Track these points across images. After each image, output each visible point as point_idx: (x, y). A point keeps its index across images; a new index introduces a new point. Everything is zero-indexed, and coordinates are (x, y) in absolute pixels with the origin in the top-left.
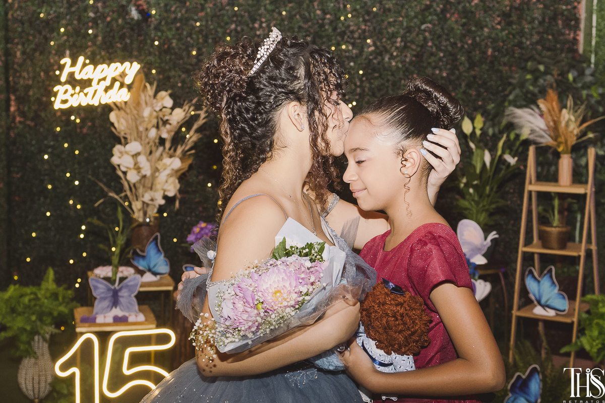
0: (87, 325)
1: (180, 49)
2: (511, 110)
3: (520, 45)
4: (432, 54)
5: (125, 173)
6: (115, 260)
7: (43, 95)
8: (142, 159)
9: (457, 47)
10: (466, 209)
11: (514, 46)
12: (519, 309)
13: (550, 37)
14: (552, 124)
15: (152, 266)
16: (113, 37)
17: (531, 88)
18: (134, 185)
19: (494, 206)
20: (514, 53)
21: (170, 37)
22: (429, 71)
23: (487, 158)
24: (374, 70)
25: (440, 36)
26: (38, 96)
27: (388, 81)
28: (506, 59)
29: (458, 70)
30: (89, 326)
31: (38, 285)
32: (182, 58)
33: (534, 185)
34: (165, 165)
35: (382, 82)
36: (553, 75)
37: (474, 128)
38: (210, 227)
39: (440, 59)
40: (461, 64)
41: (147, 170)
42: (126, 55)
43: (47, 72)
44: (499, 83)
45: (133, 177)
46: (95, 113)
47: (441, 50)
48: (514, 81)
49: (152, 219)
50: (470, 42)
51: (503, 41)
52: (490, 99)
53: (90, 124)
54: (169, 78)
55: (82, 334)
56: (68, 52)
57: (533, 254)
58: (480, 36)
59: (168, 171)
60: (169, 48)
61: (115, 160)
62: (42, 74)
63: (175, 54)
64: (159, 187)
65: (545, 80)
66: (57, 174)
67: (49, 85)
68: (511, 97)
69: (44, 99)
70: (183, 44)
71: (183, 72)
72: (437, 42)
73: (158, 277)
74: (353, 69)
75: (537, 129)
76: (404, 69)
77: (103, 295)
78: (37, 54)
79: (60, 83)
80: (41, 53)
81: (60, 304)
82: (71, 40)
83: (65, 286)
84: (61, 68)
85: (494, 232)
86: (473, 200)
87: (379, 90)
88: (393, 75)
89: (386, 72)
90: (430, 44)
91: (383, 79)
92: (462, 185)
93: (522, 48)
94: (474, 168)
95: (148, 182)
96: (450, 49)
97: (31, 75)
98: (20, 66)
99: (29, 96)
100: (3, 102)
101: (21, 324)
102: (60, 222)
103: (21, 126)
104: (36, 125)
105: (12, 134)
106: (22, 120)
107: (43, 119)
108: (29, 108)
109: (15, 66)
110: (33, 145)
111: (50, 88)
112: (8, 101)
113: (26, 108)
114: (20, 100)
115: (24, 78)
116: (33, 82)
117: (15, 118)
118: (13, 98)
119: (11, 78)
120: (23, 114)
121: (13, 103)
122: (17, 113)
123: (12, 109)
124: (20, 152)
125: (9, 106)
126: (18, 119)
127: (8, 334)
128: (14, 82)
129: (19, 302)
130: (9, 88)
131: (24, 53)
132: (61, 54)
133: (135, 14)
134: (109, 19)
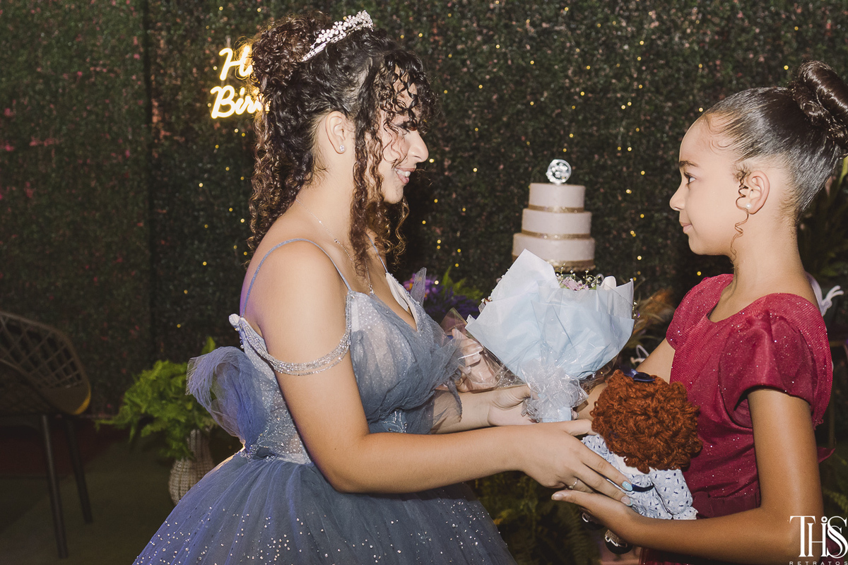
4: (743, 30)
7: (196, 100)
9: (780, 19)
22: (739, 54)
24: (658, 55)
26: (189, 100)
27: (679, 70)
29: (782, 52)
35: (670, 71)
39: (756, 37)
40: (786, 43)
43: (200, 69)
47: (757, 24)
56: (229, 40)
62: (194, 70)
66: (216, 208)
67: (204, 86)
69: (198, 105)
72: (750, 13)
74: (628, 55)
76: (702, 52)
78: (187, 43)
79: (218, 83)
80: (193, 41)
82: (233, 22)
84: (220, 61)
85: (837, 287)
87: (666, 84)
88: (685, 61)
89: (675, 58)
90: (740, 15)
91: (671, 68)
96: (769, 21)
97: (179, 72)
98: (165, 59)
99: (177, 101)
100: (143, 111)
101: (172, 415)
102: (221, 274)
103: (167, 143)
104: (187, 141)
105: (156, 155)
106: (168, 134)
107: (197, 133)
108: (178, 117)
109: (158, 60)
110: (183, 169)
111: (206, 90)
112: (149, 108)
113: (173, 118)
114: (165, 108)
115: (171, 76)
116: (182, 82)
117: (158, 132)
118: (156, 104)
119: (153, 78)
120: (168, 126)
121: (155, 111)
122: (161, 125)
123: (155, 119)
124: (166, 179)
125: (150, 115)
126: (163, 133)
127: (157, 427)
128: (157, 82)
129: (169, 385)
130: (150, 91)
131: (169, 42)
132: (219, 43)
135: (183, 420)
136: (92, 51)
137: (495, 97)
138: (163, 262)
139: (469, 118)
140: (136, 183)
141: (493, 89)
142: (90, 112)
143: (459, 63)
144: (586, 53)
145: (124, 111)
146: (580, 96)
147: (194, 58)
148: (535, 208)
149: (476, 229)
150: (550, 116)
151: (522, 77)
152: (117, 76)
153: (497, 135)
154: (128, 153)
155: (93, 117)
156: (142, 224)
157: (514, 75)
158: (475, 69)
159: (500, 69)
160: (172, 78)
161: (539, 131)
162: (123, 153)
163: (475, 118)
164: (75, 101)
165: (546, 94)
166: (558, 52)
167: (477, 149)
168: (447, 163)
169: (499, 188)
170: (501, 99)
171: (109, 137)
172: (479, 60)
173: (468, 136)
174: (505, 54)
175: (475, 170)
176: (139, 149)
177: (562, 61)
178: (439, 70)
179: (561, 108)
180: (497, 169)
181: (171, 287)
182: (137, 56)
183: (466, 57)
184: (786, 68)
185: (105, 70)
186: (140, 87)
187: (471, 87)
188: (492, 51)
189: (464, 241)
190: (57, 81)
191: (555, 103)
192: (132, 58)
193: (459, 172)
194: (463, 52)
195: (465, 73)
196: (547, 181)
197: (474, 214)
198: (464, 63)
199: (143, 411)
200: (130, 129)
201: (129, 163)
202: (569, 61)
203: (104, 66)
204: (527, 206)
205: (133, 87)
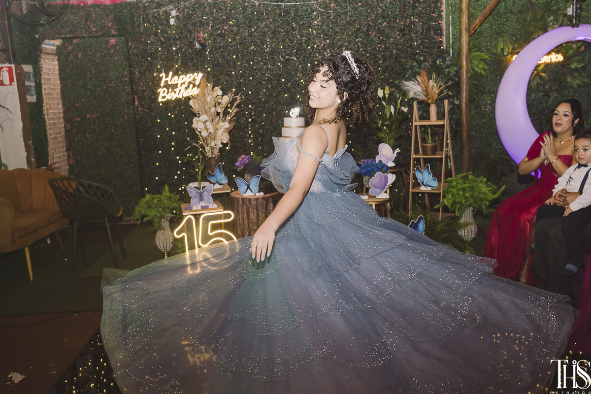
0: (188, 211)
1: (224, 63)
2: (403, 83)
3: (411, 46)
4: (363, 55)
5: (200, 132)
6: (199, 177)
7: (152, 95)
8: (209, 124)
9: (376, 50)
10: (383, 138)
11: (408, 47)
12: (413, 188)
13: (427, 41)
14: (424, 88)
15: (218, 181)
16: (187, 60)
17: (417, 70)
18: (205, 138)
19: (398, 135)
20: (408, 51)
21: (218, 57)
23: (392, 109)
25: (366, 45)
26: (149, 95)
28: (403, 55)
30: (189, 212)
31: (161, 194)
32: (225, 68)
33: (418, 122)
34: (221, 126)
36: (429, 62)
37: (384, 94)
38: (247, 157)
39: (368, 57)
40: (379, 59)
41: (211, 130)
42: (195, 69)
43: (153, 82)
44: (401, 68)
45: (204, 134)
46: (181, 103)
47: (368, 53)
48: (407, 67)
49: (216, 156)
50: (383, 47)
51: (401, 45)
52: (396, 78)
53: (178, 109)
54: (219, 79)
55: (186, 216)
56: (163, 70)
57: (420, 158)
58: (388, 43)
59: (223, 130)
60: (218, 62)
61: (194, 126)
62: (151, 83)
63: (221, 66)
64: (218, 138)
65: (425, 65)
67: (155, 89)
68: (407, 76)
69: (153, 97)
70: (225, 60)
71: (227, 76)
72: (365, 48)
73: (222, 186)
75: (417, 92)
77: (194, 196)
78: (147, 72)
79: (160, 87)
80: (149, 72)
81: (173, 202)
82: (164, 63)
83: (174, 193)
84: (161, 79)
85: (398, 149)
86: (386, 133)
90: (361, 49)
92: (380, 125)
93: (412, 48)
94: (386, 115)
95: (212, 136)
96: (372, 51)
97: (144, 84)
98: (138, 80)
99: (145, 96)
100: (131, 100)
101: (155, 213)
102: (167, 163)
103: (142, 113)
104: (150, 111)
105: (137, 118)
106: (142, 109)
107: (153, 108)
108: (145, 102)
109: (136, 80)
110: (149, 123)
111: (156, 91)
112: (134, 99)
113: (144, 103)
114: (140, 99)
115: (141, 86)
116: (146, 88)
117: (138, 108)
118: (136, 97)
119: (134, 87)
120: (142, 106)
121: (136, 100)
122: (139, 106)
123: (136, 104)
124: (142, 127)
125: (134, 102)
126: (140, 109)
127: (149, 218)
128: (136, 89)
129: (152, 202)
130: (134, 93)
131: (140, 72)
132: (160, 72)
133: (198, 46)
134: (184, 50)
135: (158, 215)
136: (109, 78)
137: (270, 86)
138: (144, 160)
139: (260, 95)
140: (130, 130)
141: (269, 83)
142: (110, 103)
143: (255, 74)
144: (304, 67)
145: (123, 101)
146: (303, 84)
147: (150, 78)
148: (286, 127)
149: (266, 139)
150: (291, 92)
151: (280, 78)
152: (119, 87)
153: (272, 101)
154: (126, 118)
155: (111, 104)
156: (134, 146)
157: (277, 77)
158: (261, 76)
159: (271, 75)
160: (141, 87)
161: (288, 99)
162: (124, 118)
163: (263, 95)
164: (103, 99)
165: (289, 84)
166: (293, 67)
167: (264, 107)
168: (253, 113)
169: (274, 122)
170: (272, 87)
171: (118, 112)
172: (263, 72)
173: (260, 102)
174: (272, 69)
175: (264, 115)
176: (130, 116)
177: (295, 71)
178: (247, 77)
179: (296, 89)
180: (273, 114)
181: (148, 170)
182: (127, 79)
183: (257, 71)
184: (380, 69)
185: (114, 86)
186: (129, 91)
187: (260, 83)
188: (267, 68)
189: (262, 143)
190: (95, 91)
191: (293, 87)
192: (125, 80)
193: (258, 116)
194: (256, 69)
195: (258, 77)
196: (290, 117)
197: (265, 133)
198: (257, 73)
199: (143, 213)
200: (126, 108)
201: (127, 122)
202: (297, 70)
203: (114, 84)
204: (283, 127)
205: (126, 91)
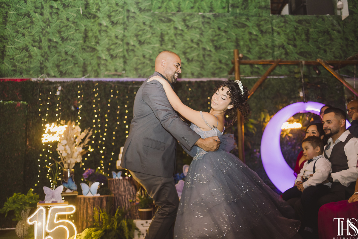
7: (38, 138)
8: (67, 147)
15: (70, 187)
30: (42, 205)
34: (76, 150)
38: (91, 170)
41: (69, 152)
43: (40, 130)
45: (64, 155)
56: (48, 122)
59: (77, 153)
64: (74, 158)
73: (72, 191)
77: (48, 194)
78: (37, 124)
79: (45, 133)
80: (39, 123)
82: (50, 118)
84: (45, 128)
95: (70, 156)
98: (31, 128)
99: (34, 138)
103: (30, 149)
104: (36, 149)
105: (27, 153)
106: (31, 147)
107: (38, 146)
108: (34, 143)
110: (34, 157)
111: (41, 135)
112: (26, 141)
113: (32, 143)
114: (30, 140)
117: (28, 147)
118: (28, 139)
120: (31, 145)
121: (28, 141)
122: (29, 145)
123: (27, 144)
124: (29, 159)
128: (28, 134)
130: (27, 136)
131: (33, 123)
132: (46, 123)
133: (73, 108)
134: (64, 110)
136: (12, 127)
140: (21, 162)
145: (19, 143)
152: (19, 133)
154: (20, 154)
155: (11, 145)
156: (22, 173)
162: (18, 153)
167: (112, 148)
168: (105, 152)
170: (119, 136)
173: (111, 145)
176: (23, 152)
182: (24, 128)
186: (24, 136)
201: (20, 156)
